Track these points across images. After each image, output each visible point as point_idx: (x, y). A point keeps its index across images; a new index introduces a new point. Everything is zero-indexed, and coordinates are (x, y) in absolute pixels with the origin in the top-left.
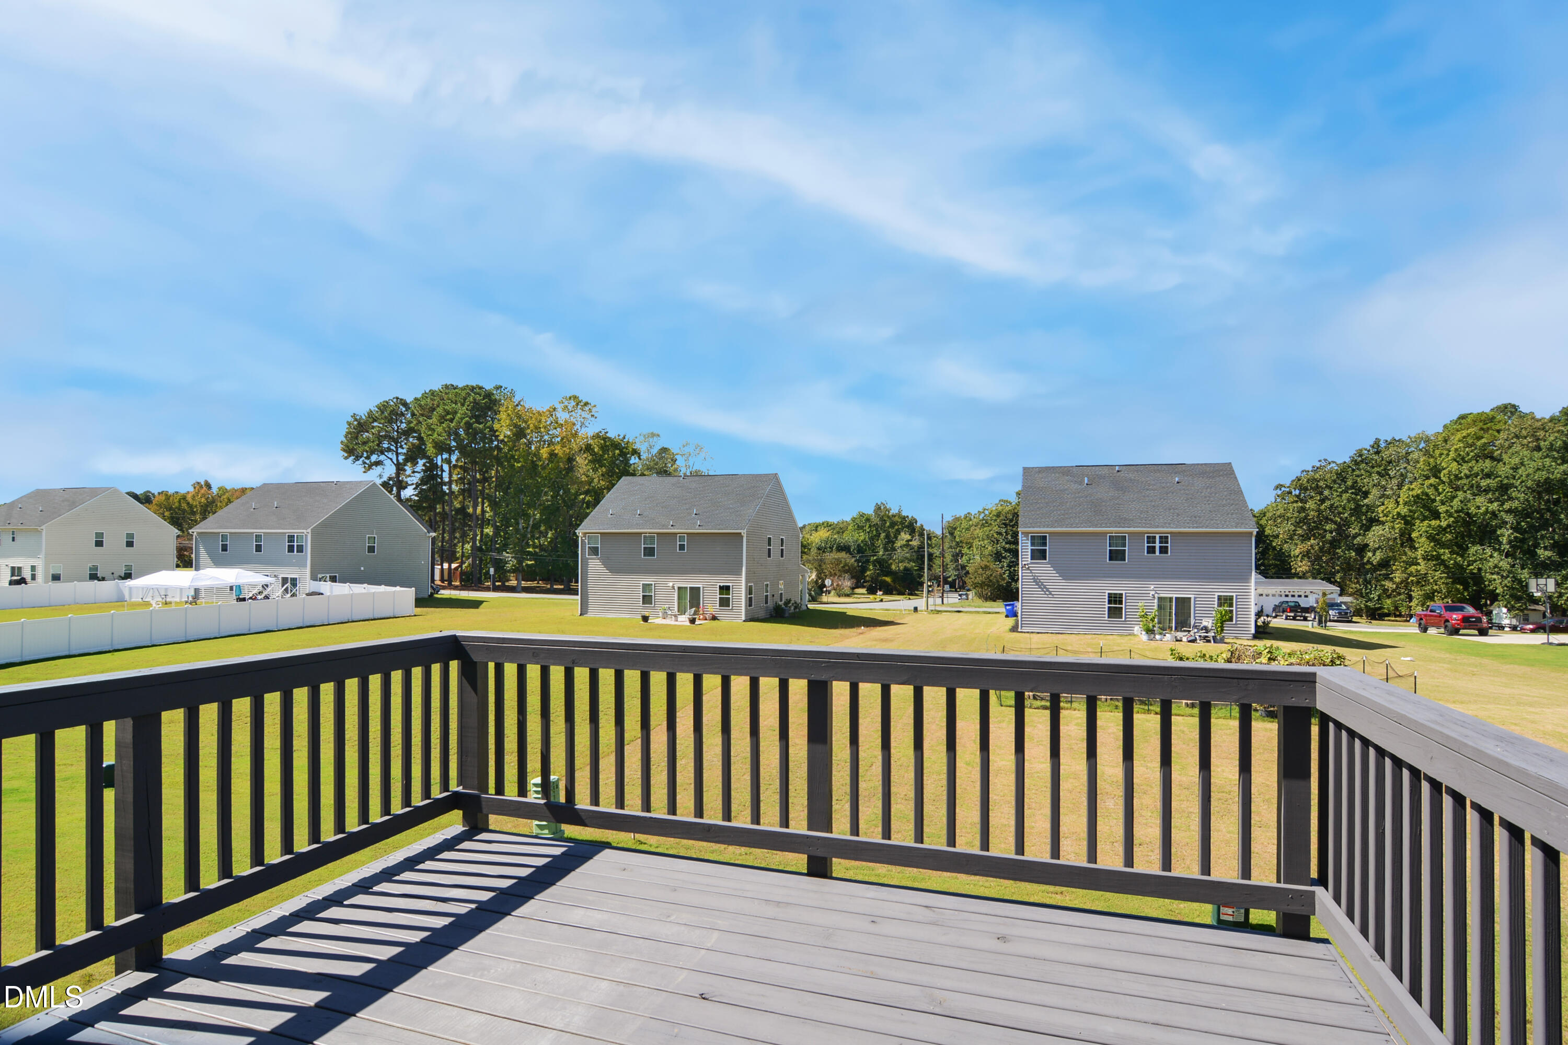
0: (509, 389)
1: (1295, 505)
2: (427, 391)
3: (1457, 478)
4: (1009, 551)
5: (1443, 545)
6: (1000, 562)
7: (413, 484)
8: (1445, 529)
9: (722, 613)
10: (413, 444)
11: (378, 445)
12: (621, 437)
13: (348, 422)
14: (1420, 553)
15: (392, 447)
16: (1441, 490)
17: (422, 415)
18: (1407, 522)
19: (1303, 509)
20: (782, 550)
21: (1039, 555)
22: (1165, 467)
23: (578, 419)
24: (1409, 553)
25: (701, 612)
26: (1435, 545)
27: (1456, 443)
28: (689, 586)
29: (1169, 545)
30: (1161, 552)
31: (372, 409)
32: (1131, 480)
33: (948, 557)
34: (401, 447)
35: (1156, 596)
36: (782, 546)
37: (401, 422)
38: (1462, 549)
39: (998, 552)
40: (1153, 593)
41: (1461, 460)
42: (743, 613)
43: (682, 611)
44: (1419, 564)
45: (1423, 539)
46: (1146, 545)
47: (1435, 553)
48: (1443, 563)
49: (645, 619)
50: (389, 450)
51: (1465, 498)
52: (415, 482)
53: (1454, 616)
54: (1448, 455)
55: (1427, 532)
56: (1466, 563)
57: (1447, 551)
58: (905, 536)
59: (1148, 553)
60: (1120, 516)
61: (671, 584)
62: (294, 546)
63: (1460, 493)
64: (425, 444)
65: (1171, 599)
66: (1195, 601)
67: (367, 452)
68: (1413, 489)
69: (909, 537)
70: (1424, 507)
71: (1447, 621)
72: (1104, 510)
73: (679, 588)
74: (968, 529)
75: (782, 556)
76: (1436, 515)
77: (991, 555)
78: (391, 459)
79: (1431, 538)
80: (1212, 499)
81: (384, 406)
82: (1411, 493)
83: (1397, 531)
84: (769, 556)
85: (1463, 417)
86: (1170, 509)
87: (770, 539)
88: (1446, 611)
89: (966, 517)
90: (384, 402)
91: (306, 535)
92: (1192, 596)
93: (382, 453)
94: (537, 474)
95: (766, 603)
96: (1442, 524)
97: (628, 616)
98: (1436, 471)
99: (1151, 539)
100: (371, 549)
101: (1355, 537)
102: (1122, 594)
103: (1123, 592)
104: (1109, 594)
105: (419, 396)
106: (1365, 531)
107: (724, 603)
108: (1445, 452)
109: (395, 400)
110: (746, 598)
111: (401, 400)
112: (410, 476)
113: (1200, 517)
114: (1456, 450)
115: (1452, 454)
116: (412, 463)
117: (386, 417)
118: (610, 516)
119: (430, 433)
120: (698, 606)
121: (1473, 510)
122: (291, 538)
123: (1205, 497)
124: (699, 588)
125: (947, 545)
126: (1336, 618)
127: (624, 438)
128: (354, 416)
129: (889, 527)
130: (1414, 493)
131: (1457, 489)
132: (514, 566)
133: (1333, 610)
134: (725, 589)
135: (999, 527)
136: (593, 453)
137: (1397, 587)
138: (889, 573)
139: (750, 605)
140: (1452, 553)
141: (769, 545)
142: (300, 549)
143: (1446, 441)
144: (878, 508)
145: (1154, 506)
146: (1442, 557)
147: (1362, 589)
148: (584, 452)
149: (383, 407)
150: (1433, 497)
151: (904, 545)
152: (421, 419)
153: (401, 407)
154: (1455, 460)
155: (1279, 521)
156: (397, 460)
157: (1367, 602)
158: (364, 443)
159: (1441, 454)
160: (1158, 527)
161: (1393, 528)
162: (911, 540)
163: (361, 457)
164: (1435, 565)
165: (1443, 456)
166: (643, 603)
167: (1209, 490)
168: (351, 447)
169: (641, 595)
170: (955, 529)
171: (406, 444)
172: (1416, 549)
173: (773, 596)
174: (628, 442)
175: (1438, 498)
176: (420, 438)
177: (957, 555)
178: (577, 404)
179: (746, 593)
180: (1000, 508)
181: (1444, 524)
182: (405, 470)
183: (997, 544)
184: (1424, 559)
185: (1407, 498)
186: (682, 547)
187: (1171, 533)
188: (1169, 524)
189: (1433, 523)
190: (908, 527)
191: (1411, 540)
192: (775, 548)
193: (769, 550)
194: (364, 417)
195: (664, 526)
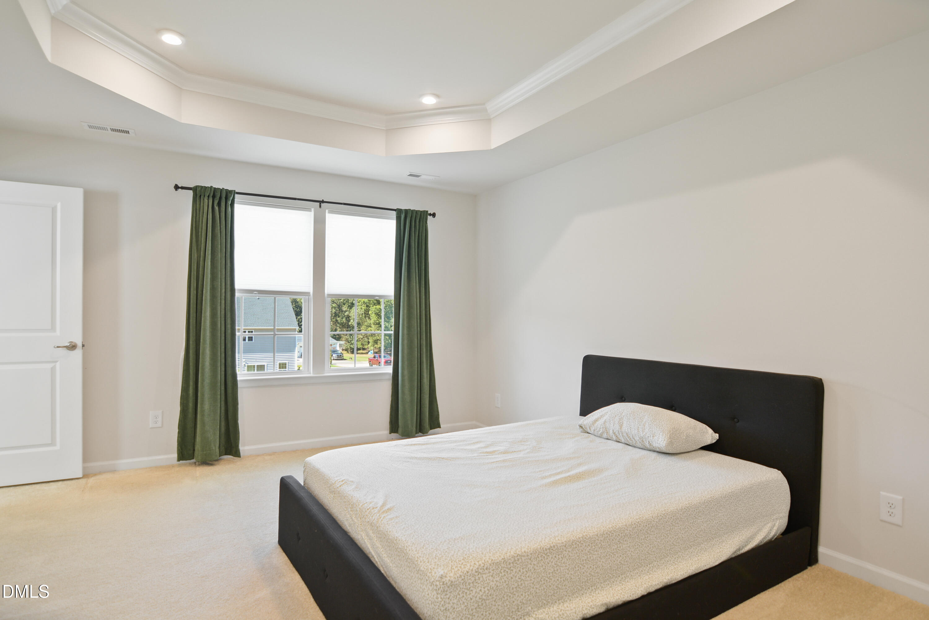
18: (367, 306)
24: (368, 321)
26: (378, 318)
30: (249, 340)
47: (378, 322)
83: (363, 310)
86: (254, 315)
92: (266, 364)
101: (345, 312)
106: (350, 309)
126: (336, 358)
133: (335, 354)
137: (363, 337)
147: (348, 339)
157: (350, 345)
161: (362, 309)
164: (378, 327)
184: (374, 324)
191: (368, 314)
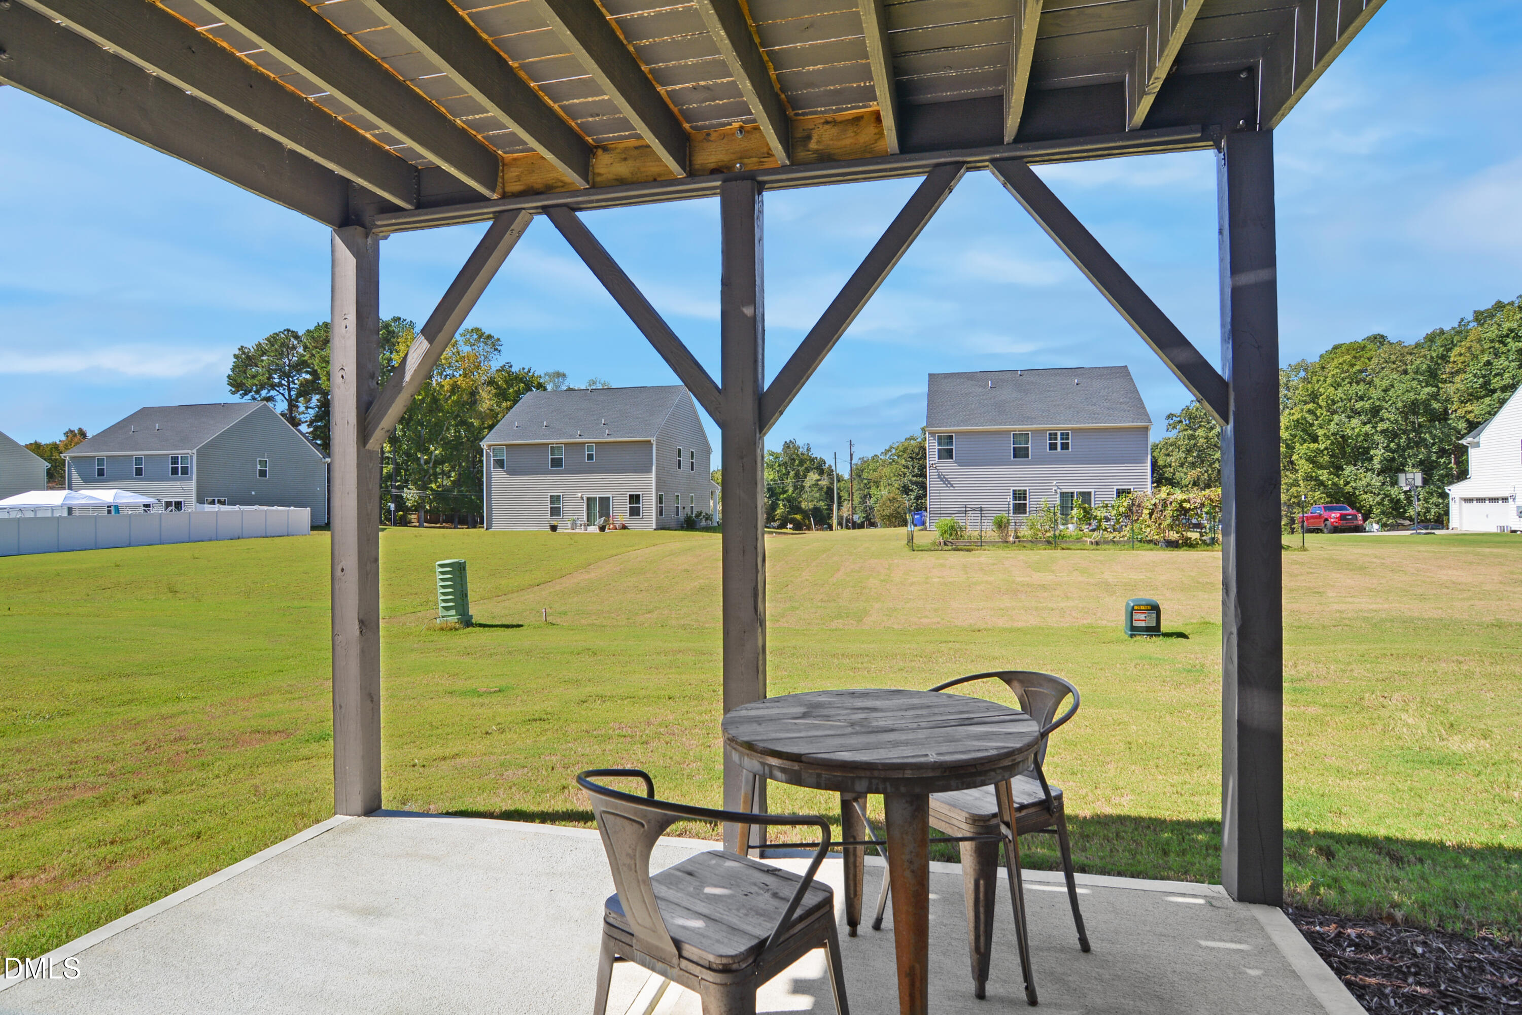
0: (408, 320)
1: (1185, 433)
2: (321, 324)
3: (1334, 402)
4: (916, 483)
5: (1321, 467)
6: (908, 495)
7: (306, 422)
8: (1322, 451)
9: (633, 523)
10: (306, 380)
11: (269, 379)
12: (526, 371)
13: (235, 355)
14: (1300, 474)
15: (283, 382)
16: (1319, 414)
17: (316, 347)
19: (1192, 437)
20: (692, 463)
21: (947, 454)
22: (1064, 370)
23: (482, 353)
25: (611, 522)
27: (1332, 369)
28: (598, 496)
29: (1070, 441)
31: (262, 342)
32: (1033, 383)
33: (857, 500)
34: (293, 382)
35: (1059, 491)
36: (692, 459)
37: (293, 356)
38: (1337, 469)
39: (905, 486)
40: (1056, 488)
41: (1336, 385)
42: (654, 522)
43: (590, 521)
44: (1299, 486)
45: (1304, 461)
46: (1048, 442)
48: (1322, 483)
49: (554, 528)
50: (280, 385)
51: (1340, 421)
52: (308, 419)
53: (1333, 515)
54: (1325, 381)
55: (1306, 454)
56: (1342, 482)
57: (1325, 471)
58: (813, 476)
59: (1050, 449)
60: (1022, 415)
61: (580, 495)
62: (178, 470)
63: (1336, 417)
64: (319, 379)
65: (1072, 493)
66: (1095, 495)
67: (256, 385)
68: (1293, 414)
69: (819, 478)
70: (1303, 430)
71: (1326, 520)
72: (1007, 410)
73: (588, 499)
74: (875, 470)
75: (692, 469)
76: (1315, 439)
77: (898, 489)
78: (283, 395)
79: (1310, 460)
80: (1109, 398)
81: (274, 338)
82: (1291, 418)
84: (679, 467)
85: (1336, 347)
87: (679, 450)
88: (1325, 511)
89: (873, 458)
90: (274, 334)
91: (191, 456)
93: (273, 389)
94: (439, 408)
95: (677, 514)
96: (1320, 446)
97: (535, 529)
98: (1314, 397)
99: (1053, 436)
100: (263, 473)
102: (1026, 491)
103: (1027, 488)
104: (1014, 490)
105: (312, 328)
107: (635, 512)
108: (1322, 379)
109: (286, 333)
110: (657, 506)
111: (293, 332)
112: (303, 413)
113: (1098, 414)
114: (1333, 375)
115: (1329, 381)
116: (305, 398)
117: (276, 350)
118: (515, 428)
119: (324, 365)
120: (608, 516)
121: (1349, 432)
122: (175, 460)
123: (1104, 396)
124: (609, 498)
125: (855, 487)
127: (529, 371)
128: (242, 348)
129: (798, 466)
130: (1295, 417)
131: (1334, 412)
132: (417, 502)
134: (635, 499)
135: (906, 461)
136: (498, 387)
138: (799, 510)
139: (661, 514)
140: (1330, 473)
141: (679, 456)
142: (185, 471)
143: (1323, 368)
144: (787, 446)
145: (1055, 406)
146: (1321, 478)
148: (488, 385)
149: (273, 340)
150: (1311, 422)
151: (813, 485)
152: (314, 352)
153: (292, 340)
154: (1332, 385)
155: (1171, 449)
156: (290, 395)
158: (254, 377)
159: (1318, 381)
160: (1059, 423)
162: (819, 480)
163: (250, 392)
165: (1320, 383)
166: (551, 516)
167: (1106, 390)
168: (239, 381)
169: (549, 507)
170: (862, 471)
171: (298, 379)
172: (1297, 471)
173: (684, 508)
174: (533, 376)
175: (1316, 423)
176: (314, 373)
177: (865, 496)
178: (480, 337)
179: (657, 501)
180: (906, 444)
181: (1322, 447)
182: (298, 407)
183: (904, 477)
185: (1288, 422)
186: (590, 457)
187: (1072, 430)
188: (1070, 421)
189: (1312, 445)
190: (817, 468)
192: (685, 460)
193: (679, 461)
194: (252, 350)
195: (571, 436)
